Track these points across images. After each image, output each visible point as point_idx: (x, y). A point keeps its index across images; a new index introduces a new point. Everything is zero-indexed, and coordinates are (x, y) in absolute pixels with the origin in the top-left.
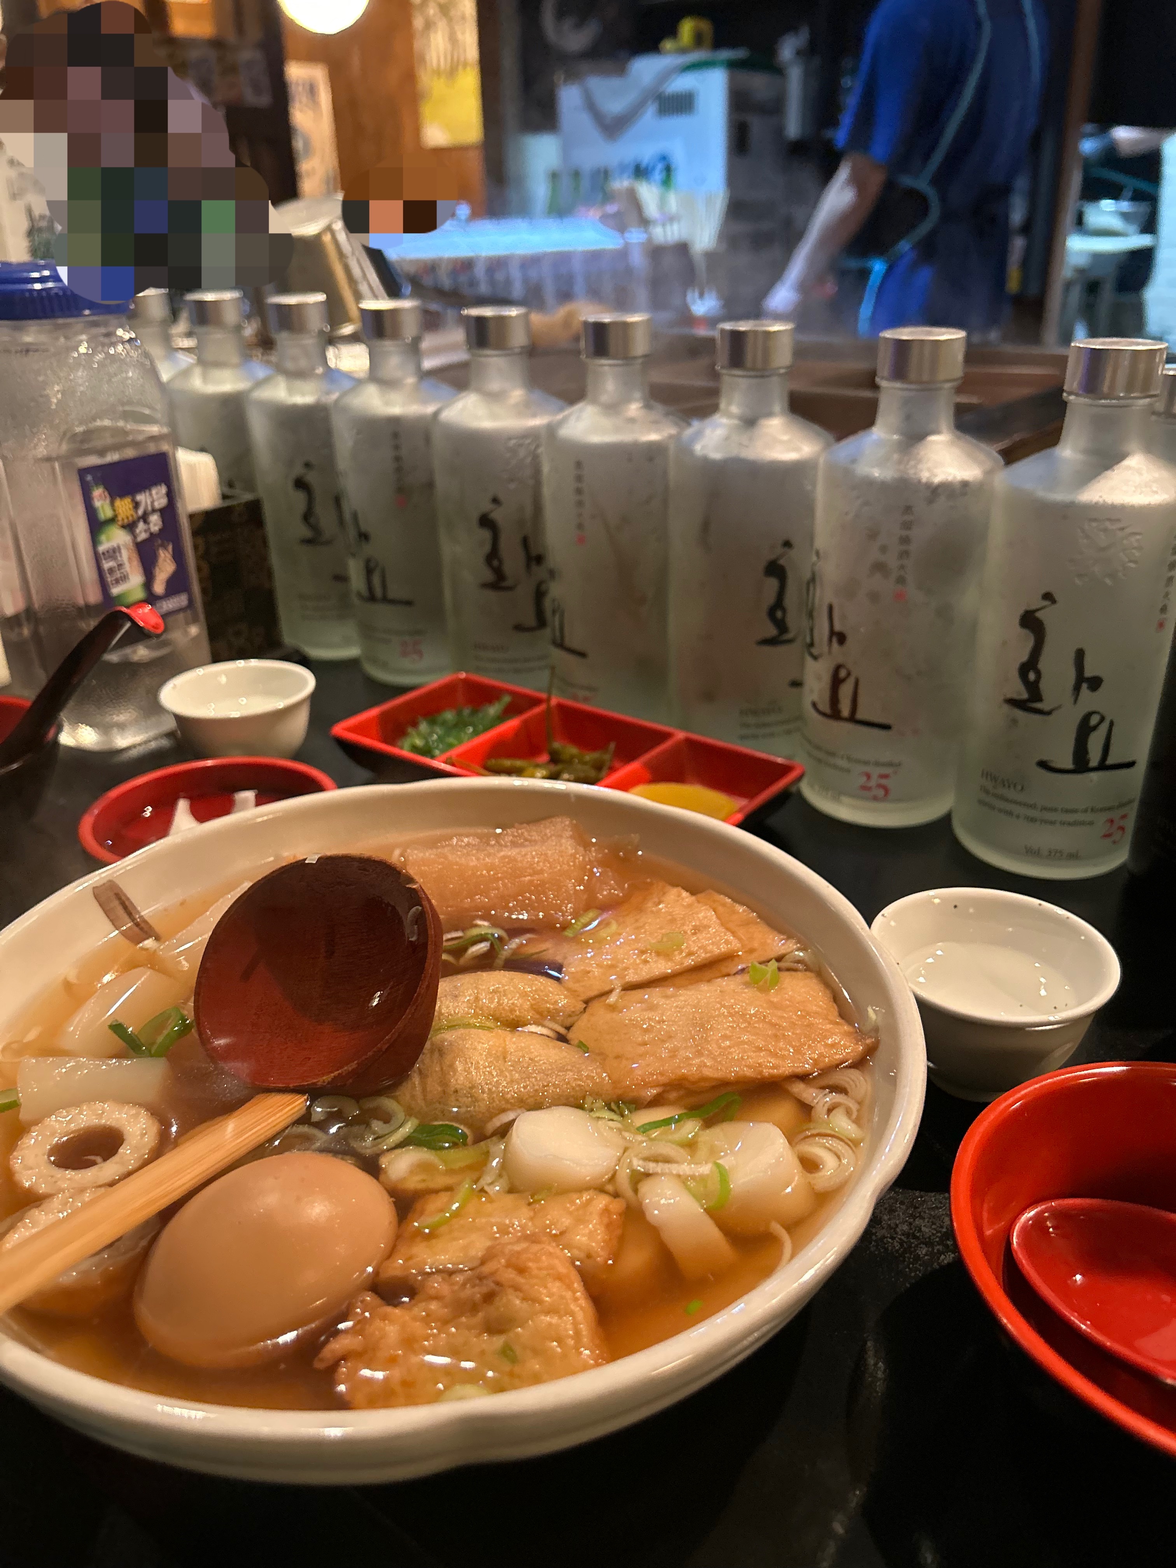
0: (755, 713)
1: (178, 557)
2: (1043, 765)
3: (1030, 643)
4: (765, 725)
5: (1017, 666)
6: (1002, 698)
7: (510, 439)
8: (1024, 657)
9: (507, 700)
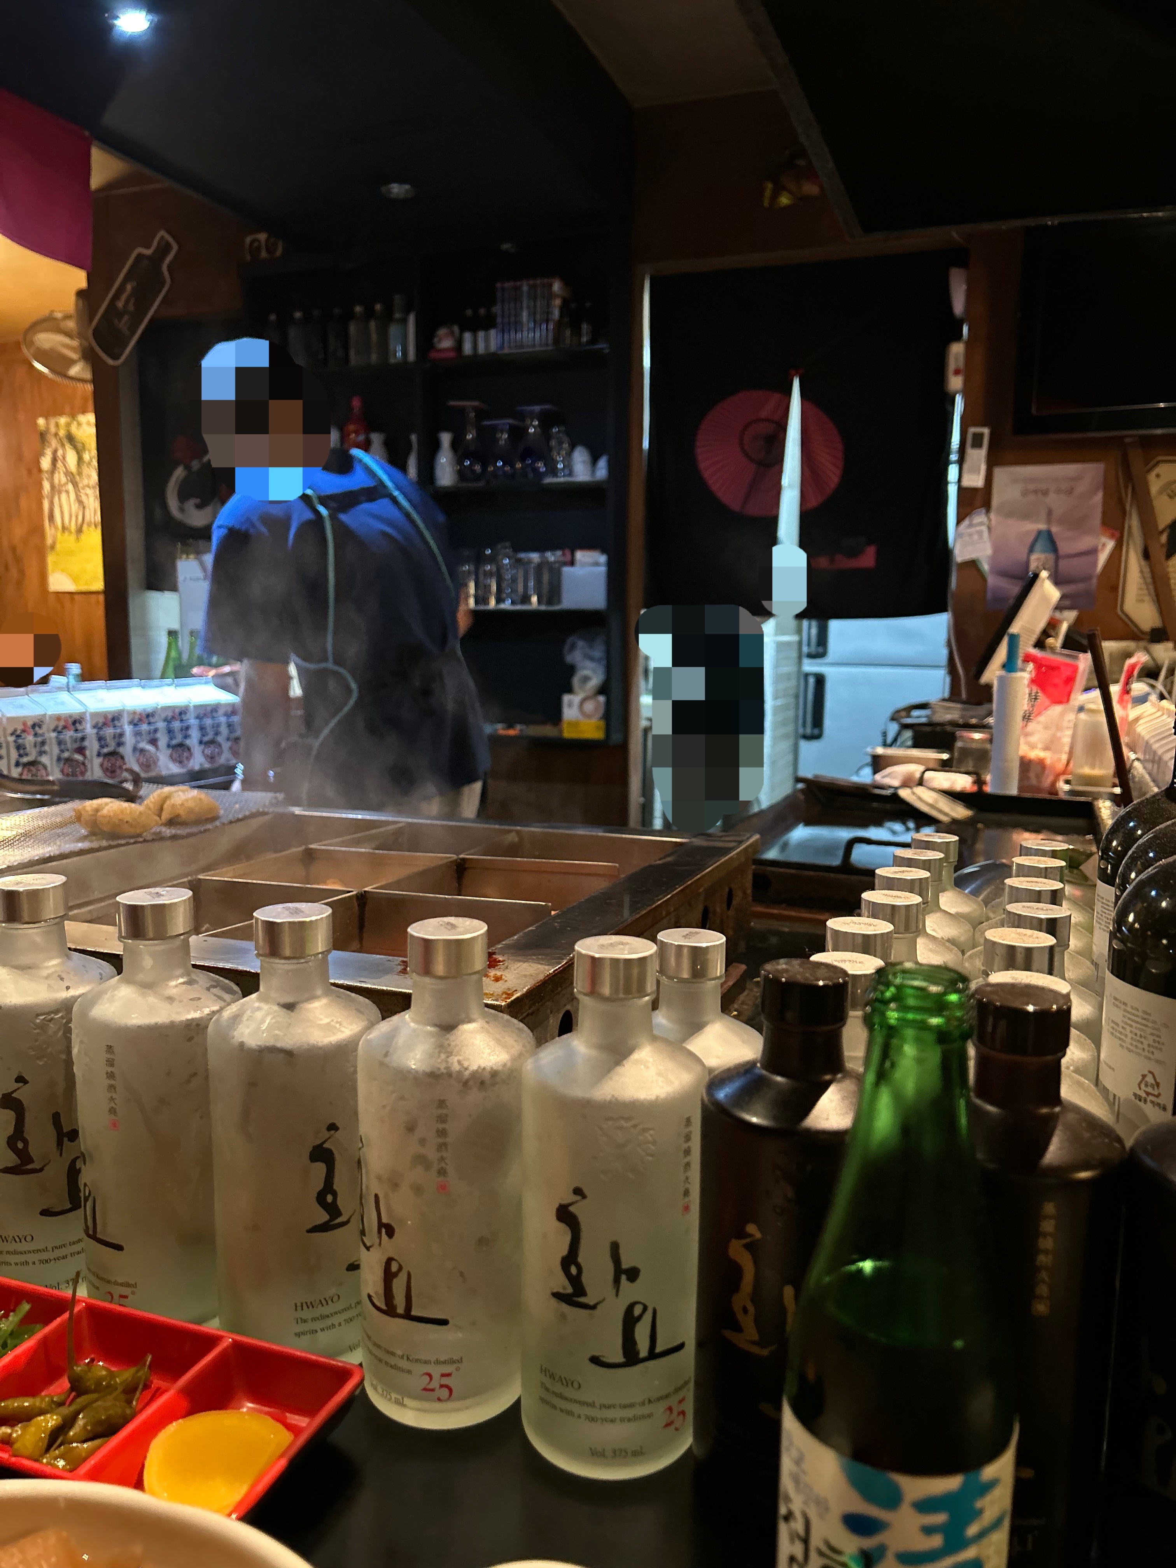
2: (595, 1360)
3: (568, 1238)
5: (559, 1260)
6: (549, 1292)
8: (565, 1251)
9: (26, 1307)
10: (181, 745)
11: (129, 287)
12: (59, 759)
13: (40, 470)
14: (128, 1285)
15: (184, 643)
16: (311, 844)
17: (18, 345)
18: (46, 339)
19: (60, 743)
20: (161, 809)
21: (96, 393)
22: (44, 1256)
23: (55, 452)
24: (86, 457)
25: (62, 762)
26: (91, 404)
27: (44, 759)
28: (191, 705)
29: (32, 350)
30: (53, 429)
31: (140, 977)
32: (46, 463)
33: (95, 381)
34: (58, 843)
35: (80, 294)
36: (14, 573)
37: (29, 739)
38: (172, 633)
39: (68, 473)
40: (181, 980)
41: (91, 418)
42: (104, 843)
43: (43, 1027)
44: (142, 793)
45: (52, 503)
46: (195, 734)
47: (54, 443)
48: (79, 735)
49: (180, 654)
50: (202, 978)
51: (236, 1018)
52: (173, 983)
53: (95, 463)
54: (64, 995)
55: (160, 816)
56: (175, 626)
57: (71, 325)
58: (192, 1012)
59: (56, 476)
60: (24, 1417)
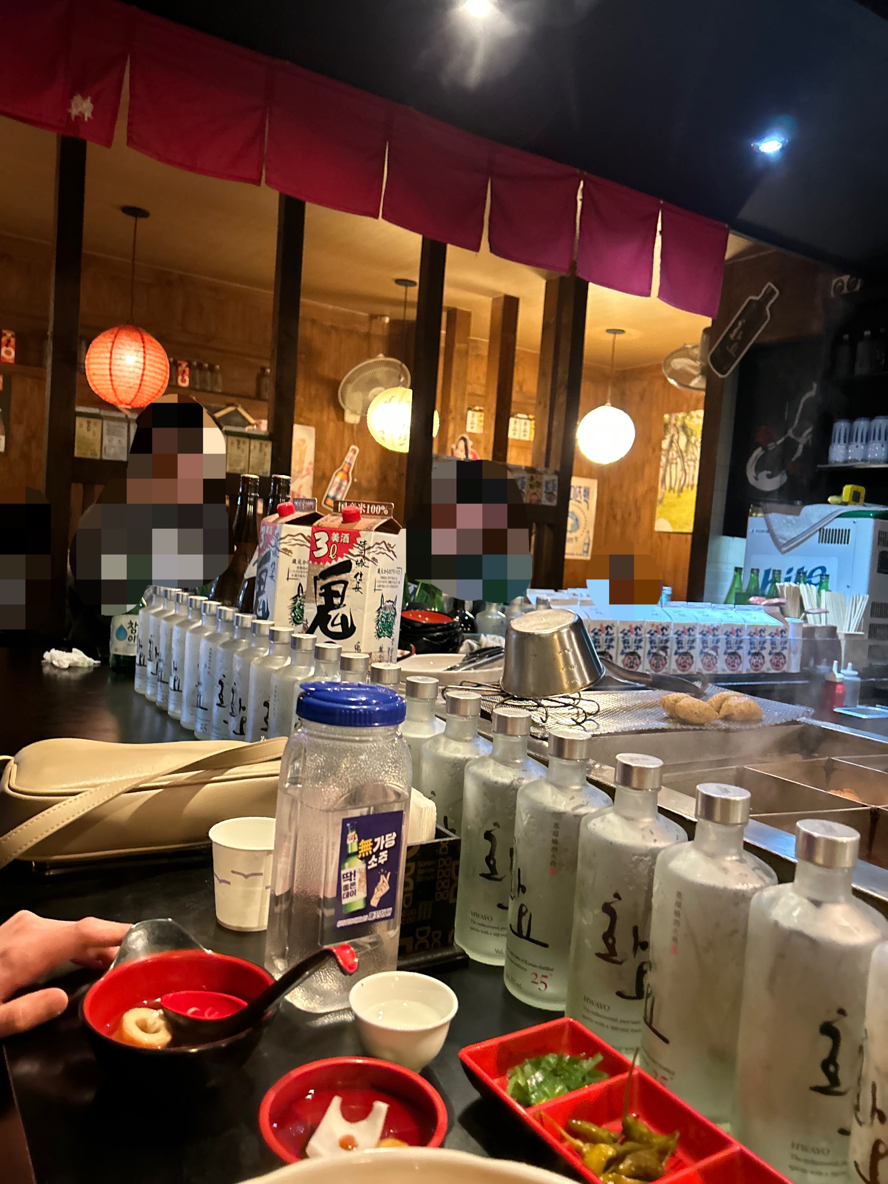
0: (805, 1149)
1: (393, 882)
4: (813, 1162)
7: (634, 855)
9: (599, 1058)
10: (734, 654)
11: (740, 324)
12: (649, 653)
13: (661, 449)
14: (668, 1071)
15: (746, 577)
16: (833, 756)
17: (659, 367)
18: (679, 363)
19: (651, 642)
20: (720, 707)
21: (706, 397)
22: (615, 1024)
23: (673, 436)
24: (693, 439)
25: (652, 655)
26: (702, 404)
27: (640, 652)
28: (746, 625)
29: (669, 371)
30: (673, 421)
31: (706, 847)
32: (665, 444)
33: (708, 390)
34: (648, 720)
35: (706, 331)
36: (634, 517)
37: (632, 637)
38: (738, 570)
39: (680, 452)
40: (734, 858)
41: (701, 413)
42: (679, 726)
43: (636, 863)
44: (707, 691)
45: (665, 471)
46: (746, 647)
47: (672, 431)
48: (665, 638)
49: (741, 584)
50: (751, 859)
51: (774, 900)
52: (729, 858)
53: (699, 445)
54: (652, 845)
55: (718, 712)
56: (741, 565)
57: (697, 352)
58: (740, 884)
59: (671, 453)
60: (592, 1139)
